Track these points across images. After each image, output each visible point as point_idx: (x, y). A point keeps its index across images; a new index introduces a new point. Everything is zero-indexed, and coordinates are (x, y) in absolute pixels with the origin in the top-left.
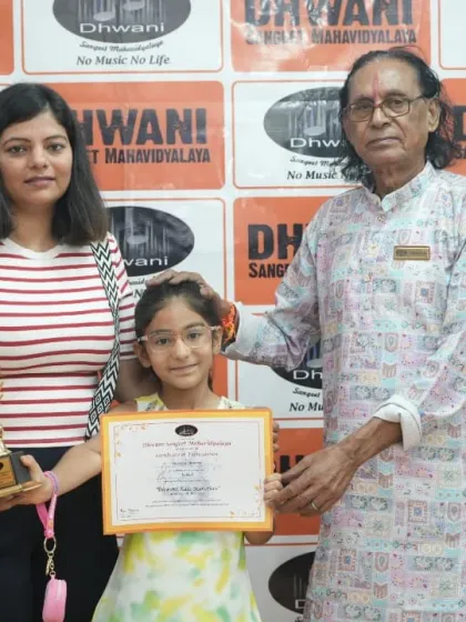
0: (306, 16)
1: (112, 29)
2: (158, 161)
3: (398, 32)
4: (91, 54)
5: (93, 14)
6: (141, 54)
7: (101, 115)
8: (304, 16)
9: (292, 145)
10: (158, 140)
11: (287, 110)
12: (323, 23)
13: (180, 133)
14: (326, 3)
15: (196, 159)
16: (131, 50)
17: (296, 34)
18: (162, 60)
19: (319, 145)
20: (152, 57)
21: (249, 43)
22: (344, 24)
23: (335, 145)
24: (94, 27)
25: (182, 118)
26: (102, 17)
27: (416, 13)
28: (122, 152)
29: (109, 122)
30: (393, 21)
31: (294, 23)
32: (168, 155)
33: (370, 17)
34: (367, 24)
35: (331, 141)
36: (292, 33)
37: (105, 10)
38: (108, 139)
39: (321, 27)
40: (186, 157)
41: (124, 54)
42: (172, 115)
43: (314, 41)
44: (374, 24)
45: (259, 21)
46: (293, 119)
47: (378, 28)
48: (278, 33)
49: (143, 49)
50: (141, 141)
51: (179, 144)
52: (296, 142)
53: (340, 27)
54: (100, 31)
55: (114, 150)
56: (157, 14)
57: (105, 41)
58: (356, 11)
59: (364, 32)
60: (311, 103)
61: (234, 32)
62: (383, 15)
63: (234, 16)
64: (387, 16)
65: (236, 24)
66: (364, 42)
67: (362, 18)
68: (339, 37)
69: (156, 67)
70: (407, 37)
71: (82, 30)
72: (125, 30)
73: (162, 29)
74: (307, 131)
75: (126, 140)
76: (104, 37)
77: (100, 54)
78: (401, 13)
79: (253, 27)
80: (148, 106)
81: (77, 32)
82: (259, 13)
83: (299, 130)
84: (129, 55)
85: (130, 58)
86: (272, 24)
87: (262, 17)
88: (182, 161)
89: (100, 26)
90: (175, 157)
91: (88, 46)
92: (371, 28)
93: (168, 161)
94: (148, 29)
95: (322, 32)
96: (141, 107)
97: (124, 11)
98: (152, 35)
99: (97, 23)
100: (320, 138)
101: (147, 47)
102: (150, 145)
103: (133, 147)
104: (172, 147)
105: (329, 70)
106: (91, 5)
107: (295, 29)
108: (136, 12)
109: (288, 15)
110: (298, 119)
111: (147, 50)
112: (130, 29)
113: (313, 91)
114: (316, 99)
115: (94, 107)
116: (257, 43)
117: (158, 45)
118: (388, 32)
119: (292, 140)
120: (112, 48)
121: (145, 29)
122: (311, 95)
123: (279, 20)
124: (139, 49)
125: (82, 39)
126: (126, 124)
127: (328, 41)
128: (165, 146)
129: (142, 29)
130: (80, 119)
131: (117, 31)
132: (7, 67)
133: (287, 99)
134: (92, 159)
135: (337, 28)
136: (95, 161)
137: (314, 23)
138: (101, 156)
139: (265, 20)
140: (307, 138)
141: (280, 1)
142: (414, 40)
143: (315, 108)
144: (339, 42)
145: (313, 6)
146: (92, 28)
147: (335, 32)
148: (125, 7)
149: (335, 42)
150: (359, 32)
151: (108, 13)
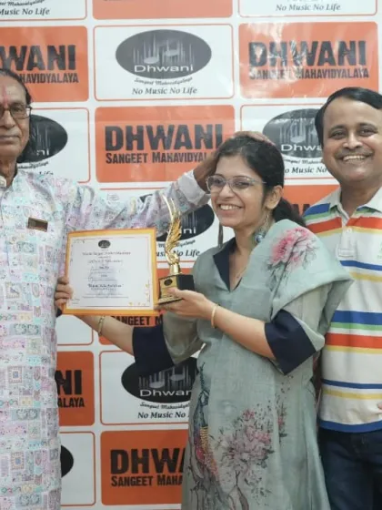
0: (292, 60)
1: (157, 70)
2: (189, 161)
3: (356, 71)
4: (143, 87)
5: (143, 59)
6: (177, 87)
7: (150, 129)
9: (282, 149)
10: (189, 146)
11: (279, 124)
12: (303, 64)
13: (204, 141)
14: (305, 51)
16: (170, 83)
17: (285, 72)
18: (192, 90)
19: (301, 149)
20: (184, 89)
21: (253, 78)
22: (319, 64)
23: (312, 149)
24: (145, 68)
25: (205, 131)
28: (164, 154)
29: (155, 135)
30: (352, 62)
31: (283, 64)
32: (196, 157)
33: (337, 60)
34: (335, 64)
35: (310, 147)
36: (282, 71)
37: (152, 55)
38: (154, 146)
39: (301, 67)
41: (165, 87)
42: (198, 128)
43: (297, 77)
44: (339, 64)
45: (259, 63)
46: (283, 131)
47: (342, 67)
48: (272, 71)
49: (178, 83)
50: (177, 147)
51: (203, 149)
52: (285, 147)
53: (315, 67)
54: (149, 70)
56: (187, 59)
57: (152, 77)
58: (326, 56)
59: (332, 70)
60: (295, 120)
61: (241, 69)
62: (345, 58)
64: (348, 59)
65: (243, 65)
66: (333, 77)
67: (331, 62)
68: (315, 74)
69: (187, 95)
70: (362, 73)
71: (136, 70)
74: (293, 140)
75: (166, 147)
76: (151, 75)
77: (149, 86)
78: (358, 57)
79: (254, 68)
80: (182, 123)
81: (133, 72)
82: (259, 57)
83: (287, 140)
84: (169, 87)
85: (170, 89)
86: (268, 65)
87: (261, 60)
89: (149, 68)
90: (200, 158)
91: (140, 81)
92: (337, 67)
93: (196, 161)
94: (182, 69)
95: (303, 70)
96: (176, 123)
97: (165, 57)
98: (185, 73)
99: (146, 65)
100: (301, 144)
102: (183, 150)
103: (172, 151)
104: (199, 151)
105: (308, 97)
106: (142, 53)
107: (285, 68)
108: (173, 57)
109: (279, 58)
110: (287, 131)
111: (181, 84)
112: (169, 70)
113: (297, 112)
114: (299, 117)
115: (144, 124)
117: (189, 80)
118: (349, 70)
119: (282, 146)
120: (157, 83)
121: (180, 69)
122: (296, 114)
123: (273, 63)
124: (175, 83)
125: (136, 76)
126: (166, 135)
127: (307, 76)
128: (194, 151)
129: (177, 69)
130: (135, 132)
131: (160, 70)
132: (84, 96)
133: (279, 117)
134: (142, 160)
135: (313, 67)
136: (145, 161)
137: (297, 64)
138: (149, 157)
139: (263, 62)
140: (293, 144)
141: (274, 51)
142: (367, 76)
143: (298, 123)
144: (315, 77)
145: (296, 53)
146: (143, 69)
147: (312, 70)
148: (166, 54)
149: (312, 77)
150: (329, 70)
151: (154, 58)
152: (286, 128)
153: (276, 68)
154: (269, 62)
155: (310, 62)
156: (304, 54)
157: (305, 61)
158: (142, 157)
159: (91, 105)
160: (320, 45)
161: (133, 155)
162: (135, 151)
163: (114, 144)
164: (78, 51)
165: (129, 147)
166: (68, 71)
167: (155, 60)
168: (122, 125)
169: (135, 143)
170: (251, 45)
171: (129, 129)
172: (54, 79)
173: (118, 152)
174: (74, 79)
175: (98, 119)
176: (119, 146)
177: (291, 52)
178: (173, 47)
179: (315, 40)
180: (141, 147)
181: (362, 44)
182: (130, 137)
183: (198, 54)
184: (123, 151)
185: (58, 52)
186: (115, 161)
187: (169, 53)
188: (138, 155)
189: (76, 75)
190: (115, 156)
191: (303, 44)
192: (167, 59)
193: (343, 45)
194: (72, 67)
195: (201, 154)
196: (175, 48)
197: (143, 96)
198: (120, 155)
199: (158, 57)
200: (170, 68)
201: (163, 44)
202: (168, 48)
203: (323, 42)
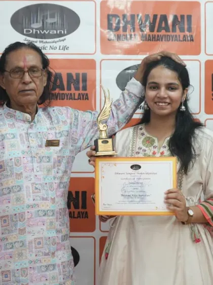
0: (139, 27)
1: (40, 32)
2: (62, 99)
3: (184, 36)
5: (31, 24)
6: (54, 45)
8: (137, 27)
11: (128, 73)
12: (147, 31)
13: (74, 85)
14: (148, 21)
15: (82, 98)
16: (50, 42)
17: (133, 36)
18: (65, 48)
20: (60, 47)
21: (109, 40)
25: (75, 78)
27: (194, 26)
30: (182, 30)
31: (132, 30)
32: (67, 96)
33: (171, 28)
34: (169, 32)
36: (131, 35)
37: (37, 22)
39: (145, 33)
40: (76, 97)
41: (46, 45)
43: (142, 40)
44: (173, 31)
45: (115, 29)
47: (174, 34)
48: (124, 35)
49: (56, 42)
51: (73, 91)
53: (155, 33)
54: (34, 33)
56: (63, 25)
57: (36, 38)
58: (163, 25)
59: (167, 35)
61: (101, 33)
62: (177, 27)
63: (102, 26)
64: (179, 28)
65: (102, 30)
66: (168, 41)
67: (167, 29)
68: (155, 37)
69: (62, 51)
70: (189, 39)
71: (25, 32)
73: (66, 33)
76: (36, 36)
78: (186, 26)
79: (111, 33)
81: (23, 34)
82: (114, 25)
84: (48, 45)
85: (49, 47)
86: (121, 32)
87: (116, 27)
88: (75, 99)
89: (34, 30)
90: (71, 97)
91: (28, 40)
92: (171, 33)
93: (67, 99)
94: (58, 32)
95: (146, 35)
97: (46, 23)
98: (60, 35)
99: (32, 29)
101: (58, 41)
104: (69, 92)
105: (149, 54)
106: (30, 20)
107: (133, 34)
108: (52, 24)
109: (129, 26)
111: (58, 43)
112: (49, 33)
116: (113, 40)
117: (63, 40)
118: (179, 36)
120: (40, 42)
121: (57, 32)
123: (125, 29)
124: (53, 42)
125: (25, 37)
127: (149, 40)
128: (66, 92)
129: (55, 32)
131: (43, 33)
133: (128, 69)
135: (154, 33)
137: (142, 31)
139: (117, 29)
141: (125, 20)
142: (193, 40)
144: (155, 41)
145: (142, 22)
146: (30, 31)
147: (153, 35)
148: (47, 21)
149: (153, 41)
150: (165, 35)
151: (38, 24)
153: (128, 33)
154: (121, 29)
155: (152, 29)
156: (148, 23)
157: (148, 28)
160: (159, 17)
170: (109, 16)
177: (138, 21)
178: (52, 16)
179: (156, 14)
181: (189, 17)
183: (70, 21)
187: (49, 21)
191: (147, 16)
192: (48, 25)
193: (175, 17)
195: (71, 94)
196: (54, 17)
199: (41, 23)
200: (50, 32)
201: (45, 14)
202: (48, 17)
203: (161, 15)
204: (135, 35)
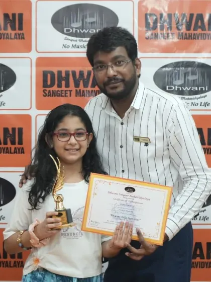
0: (176, 26)
1: (80, 31)
4: (70, 43)
5: (70, 23)
7: (74, 73)
8: (174, 25)
9: (167, 89)
11: (165, 71)
12: (183, 29)
17: (170, 35)
19: (180, 89)
22: (194, 30)
24: (71, 30)
26: (75, 25)
28: (83, 91)
29: (78, 77)
31: (169, 29)
33: (207, 27)
34: (205, 30)
35: (186, 88)
37: (77, 22)
38: (77, 85)
39: (182, 31)
41: (85, 44)
43: (179, 38)
44: (209, 30)
45: (152, 28)
46: (168, 76)
47: (210, 32)
48: (161, 34)
52: (169, 88)
53: (192, 32)
54: (74, 32)
55: (80, 90)
56: (102, 24)
57: (76, 37)
58: (199, 24)
59: (204, 34)
60: (177, 69)
61: (139, 32)
65: (140, 29)
66: (204, 39)
67: (203, 28)
68: (191, 36)
71: (65, 32)
72: (86, 32)
74: (175, 83)
75: (85, 85)
76: (76, 35)
77: (74, 43)
79: (149, 31)
83: (170, 82)
86: (158, 30)
87: (153, 26)
89: (74, 30)
91: (68, 39)
92: (207, 32)
94: (97, 31)
95: (182, 33)
97: (86, 22)
99: (72, 28)
100: (181, 86)
103: (89, 89)
105: (186, 52)
106: (70, 20)
108: (92, 23)
109: (166, 25)
110: (171, 76)
113: (178, 63)
114: (179, 67)
115: (70, 69)
116: (151, 38)
119: (167, 87)
120: (80, 41)
122: (177, 65)
123: (162, 28)
125: (65, 36)
126: (85, 77)
127: (186, 38)
129: (94, 31)
130: (63, 75)
131: (82, 32)
132: (28, 49)
133: (165, 66)
134: (68, 94)
135: (190, 32)
136: (70, 96)
137: (179, 29)
138: (73, 93)
139: (155, 28)
140: (175, 86)
141: (163, 19)
143: (179, 71)
144: (191, 39)
145: (178, 21)
146: (70, 30)
147: (189, 34)
148: (86, 20)
149: (189, 39)
150: (201, 34)
151: (78, 23)
152: (170, 74)
153: (165, 32)
154: (159, 27)
155: (188, 28)
158: (68, 92)
159: (34, 55)
160: (195, 16)
161: (62, 91)
162: (64, 88)
163: (49, 83)
164: (24, 17)
165: (59, 86)
166: (18, 31)
167: (79, 24)
168: (55, 70)
169: (63, 83)
170: (146, 15)
171: (60, 72)
172: (8, 37)
173: (51, 89)
174: (21, 37)
175: (38, 65)
176: (52, 85)
178: (92, 16)
179: (192, 13)
180: (67, 85)
182: (60, 79)
184: (55, 88)
185: (11, 18)
186: (49, 95)
187: (89, 20)
188: (66, 91)
189: (23, 34)
190: (49, 91)
191: (184, 15)
192: (88, 25)
194: (21, 28)
196: (94, 17)
197: (70, 49)
198: (53, 91)
199: (81, 22)
200: (89, 31)
201: (85, 14)
202: (88, 16)
203: (197, 14)
204: (171, 34)
